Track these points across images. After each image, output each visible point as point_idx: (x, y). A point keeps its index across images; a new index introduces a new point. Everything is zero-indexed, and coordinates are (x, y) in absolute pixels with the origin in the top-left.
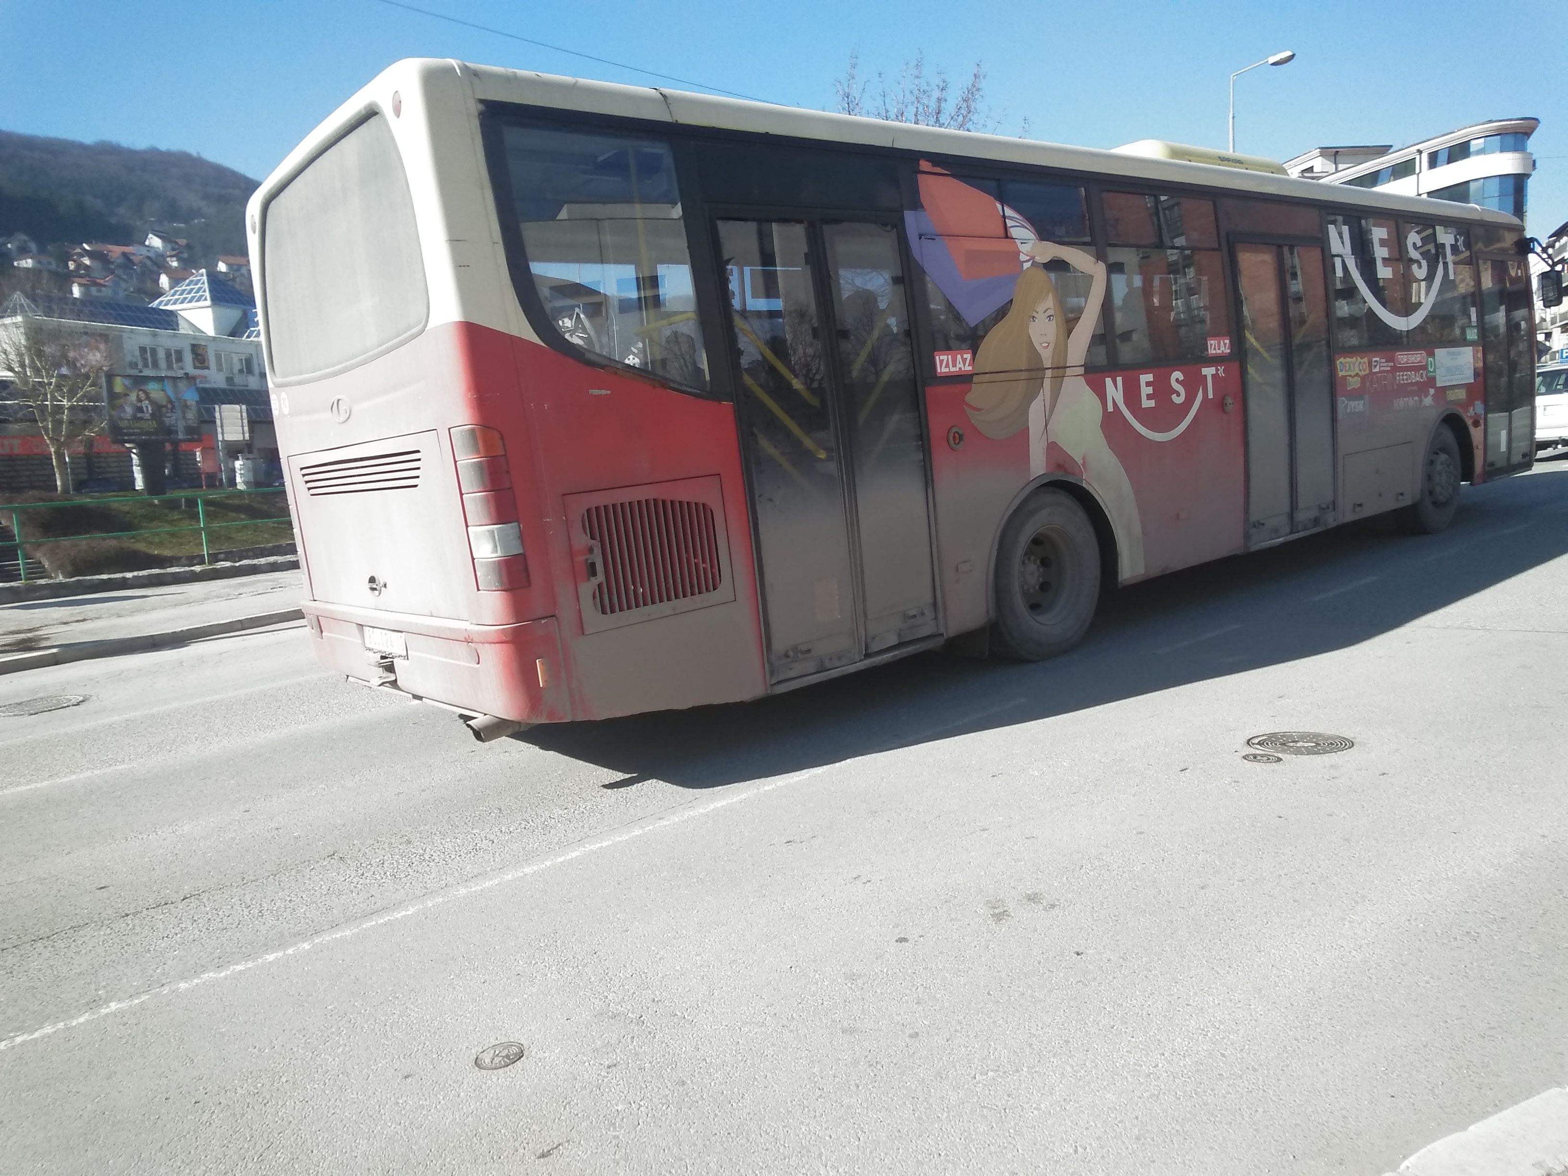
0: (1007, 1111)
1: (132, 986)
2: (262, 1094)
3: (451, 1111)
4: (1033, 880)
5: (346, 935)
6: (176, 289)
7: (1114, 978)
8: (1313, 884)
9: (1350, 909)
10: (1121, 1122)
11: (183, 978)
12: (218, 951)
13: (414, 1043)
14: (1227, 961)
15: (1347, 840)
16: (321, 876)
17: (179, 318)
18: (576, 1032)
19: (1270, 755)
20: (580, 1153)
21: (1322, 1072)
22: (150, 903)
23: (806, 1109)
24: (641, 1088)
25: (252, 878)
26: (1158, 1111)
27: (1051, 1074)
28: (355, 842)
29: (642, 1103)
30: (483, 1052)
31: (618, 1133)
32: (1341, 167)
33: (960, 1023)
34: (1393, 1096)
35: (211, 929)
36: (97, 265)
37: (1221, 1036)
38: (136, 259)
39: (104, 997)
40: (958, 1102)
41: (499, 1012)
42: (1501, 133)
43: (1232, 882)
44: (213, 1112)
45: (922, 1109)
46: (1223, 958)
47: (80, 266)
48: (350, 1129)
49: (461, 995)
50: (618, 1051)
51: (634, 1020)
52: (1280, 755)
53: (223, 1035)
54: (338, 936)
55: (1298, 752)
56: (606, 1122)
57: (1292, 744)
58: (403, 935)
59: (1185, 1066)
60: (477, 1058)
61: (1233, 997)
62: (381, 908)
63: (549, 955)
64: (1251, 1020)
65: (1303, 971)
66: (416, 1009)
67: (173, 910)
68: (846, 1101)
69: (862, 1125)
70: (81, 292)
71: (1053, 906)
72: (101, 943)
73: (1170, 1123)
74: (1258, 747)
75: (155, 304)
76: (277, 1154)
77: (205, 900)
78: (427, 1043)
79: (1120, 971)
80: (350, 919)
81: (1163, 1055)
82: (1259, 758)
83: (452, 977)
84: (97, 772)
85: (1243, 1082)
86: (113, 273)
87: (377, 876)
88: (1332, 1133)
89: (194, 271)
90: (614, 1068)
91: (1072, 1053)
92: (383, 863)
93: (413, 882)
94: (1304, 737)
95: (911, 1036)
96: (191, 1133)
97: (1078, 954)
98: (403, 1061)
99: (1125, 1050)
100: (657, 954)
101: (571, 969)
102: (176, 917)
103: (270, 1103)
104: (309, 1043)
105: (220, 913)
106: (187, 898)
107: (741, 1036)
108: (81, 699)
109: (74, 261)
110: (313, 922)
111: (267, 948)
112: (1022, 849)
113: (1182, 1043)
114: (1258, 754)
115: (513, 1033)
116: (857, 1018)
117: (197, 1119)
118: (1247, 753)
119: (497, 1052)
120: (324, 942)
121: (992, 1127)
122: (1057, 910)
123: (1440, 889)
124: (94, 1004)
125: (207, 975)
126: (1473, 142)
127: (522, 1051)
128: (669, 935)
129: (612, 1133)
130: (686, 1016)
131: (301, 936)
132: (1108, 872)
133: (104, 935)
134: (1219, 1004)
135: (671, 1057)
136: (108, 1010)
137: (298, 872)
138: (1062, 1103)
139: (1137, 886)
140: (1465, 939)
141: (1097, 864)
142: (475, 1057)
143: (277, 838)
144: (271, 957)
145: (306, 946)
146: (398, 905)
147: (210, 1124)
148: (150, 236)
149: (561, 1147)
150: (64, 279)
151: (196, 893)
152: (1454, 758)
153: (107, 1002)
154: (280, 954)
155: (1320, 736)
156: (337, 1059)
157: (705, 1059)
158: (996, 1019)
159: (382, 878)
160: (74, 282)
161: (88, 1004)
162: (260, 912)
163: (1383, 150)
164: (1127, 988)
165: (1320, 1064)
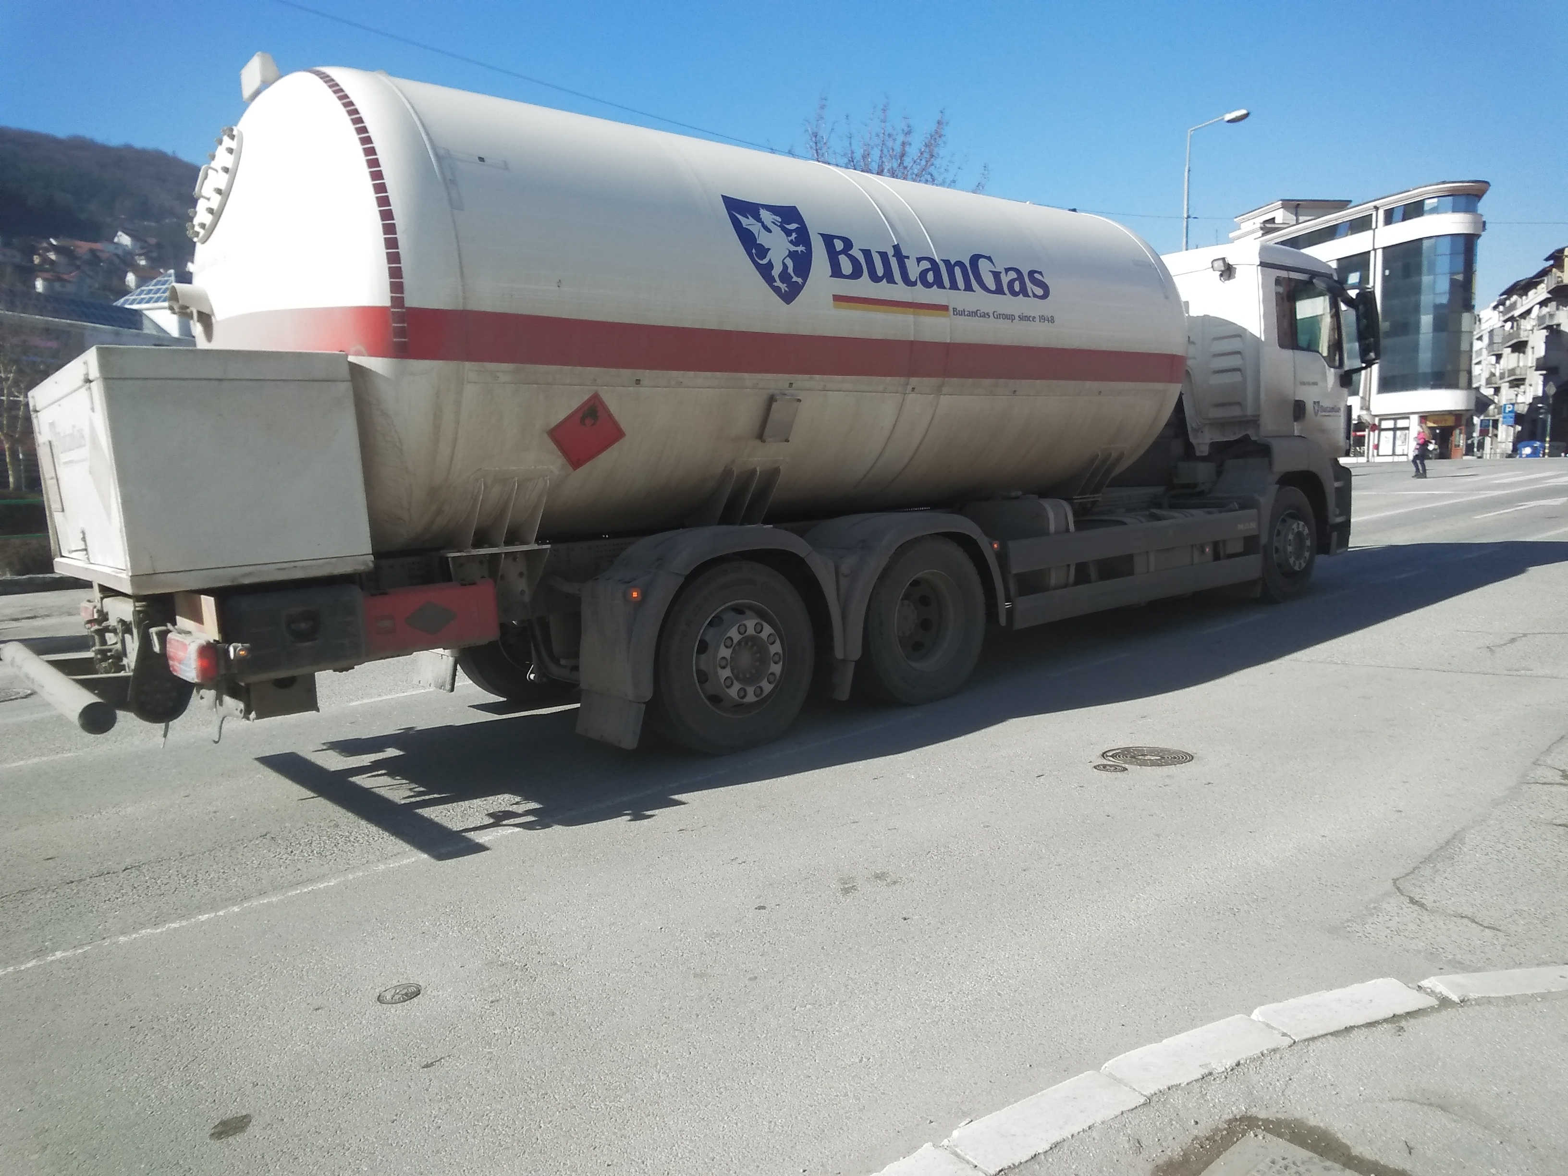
0: (814, 1032)
1: (76, 939)
2: (190, 1021)
3: (353, 1034)
4: (885, 862)
5: (272, 901)
6: (143, 288)
7: (930, 937)
8: (1118, 869)
9: (1141, 889)
10: (903, 1040)
11: (123, 933)
12: (156, 912)
13: (326, 984)
14: (1026, 926)
15: (1158, 835)
16: (253, 853)
17: (144, 318)
18: (468, 976)
19: (1118, 766)
20: (458, 1064)
21: (1074, 1007)
22: (94, 873)
23: (652, 1032)
24: (517, 1017)
25: (189, 853)
26: (934, 1033)
27: (857, 1006)
28: (287, 825)
29: (516, 1029)
30: (385, 991)
31: (492, 1050)
32: (1301, 219)
33: (793, 969)
34: (1123, 1025)
35: (149, 894)
36: (63, 260)
37: (1002, 981)
38: (103, 256)
39: (50, 947)
40: (776, 1026)
41: (403, 962)
42: (1453, 194)
43: (1050, 866)
44: (147, 1035)
45: (746, 1032)
46: (1023, 924)
47: (45, 260)
48: (265, 1047)
49: (371, 948)
50: (501, 990)
51: (519, 968)
52: (1127, 766)
53: (157, 977)
54: (265, 901)
55: (1143, 763)
56: (483, 1042)
57: (1140, 757)
58: (324, 901)
59: (966, 1002)
60: (379, 996)
61: (1021, 952)
62: (306, 880)
63: (453, 918)
64: (1030, 970)
65: (1086, 934)
66: (330, 959)
67: (115, 879)
68: (686, 1026)
69: (695, 1043)
70: (45, 288)
71: (895, 883)
72: (47, 904)
73: (941, 1042)
74: (1111, 759)
75: (119, 303)
76: (200, 1065)
77: (144, 871)
78: (338, 984)
79: (936, 932)
80: (277, 888)
81: (951, 993)
82: (1108, 767)
83: (365, 935)
84: (45, 759)
85: (1008, 1014)
86: (78, 268)
87: (305, 854)
88: (1067, 1050)
89: (162, 270)
90: (496, 1003)
91: (878, 991)
92: (311, 843)
93: (337, 859)
94: (1153, 751)
95: (750, 979)
96: (127, 1049)
97: (905, 919)
98: (316, 997)
99: (921, 990)
100: (548, 918)
101: (470, 929)
102: (117, 884)
103: (196, 1028)
104: (234, 984)
105: (158, 882)
106: (128, 869)
107: (608, 980)
108: (29, 692)
109: (39, 255)
110: (243, 889)
111: (200, 909)
112: (883, 838)
113: (968, 985)
114: (1109, 765)
115: (413, 977)
116: (709, 966)
117: (132, 1040)
118: (1100, 763)
119: (398, 991)
120: (252, 906)
121: (800, 1044)
122: (897, 885)
123: (1221, 876)
124: (41, 952)
125: (144, 931)
126: (1427, 202)
127: (419, 990)
128: (561, 903)
129: (487, 1050)
130: (565, 965)
131: (233, 901)
132: (950, 857)
133: (50, 898)
134: (1008, 957)
135: (546, 995)
136: (53, 958)
137: (232, 849)
138: (860, 1027)
139: (970, 868)
140: (1227, 913)
141: (942, 851)
142: (378, 995)
143: (214, 820)
144: (203, 918)
145: (236, 909)
146: (322, 877)
147: (144, 1043)
148: (120, 233)
149: (442, 1060)
150: (28, 273)
151: (137, 864)
152: (1274, 772)
153: (53, 951)
154: (212, 915)
155: (1166, 751)
156: (257, 996)
157: (575, 997)
158: (823, 967)
159: (309, 855)
160: (38, 277)
161: (35, 952)
162: (195, 881)
163: (1343, 205)
164: (937, 945)
165: (1074, 1001)
